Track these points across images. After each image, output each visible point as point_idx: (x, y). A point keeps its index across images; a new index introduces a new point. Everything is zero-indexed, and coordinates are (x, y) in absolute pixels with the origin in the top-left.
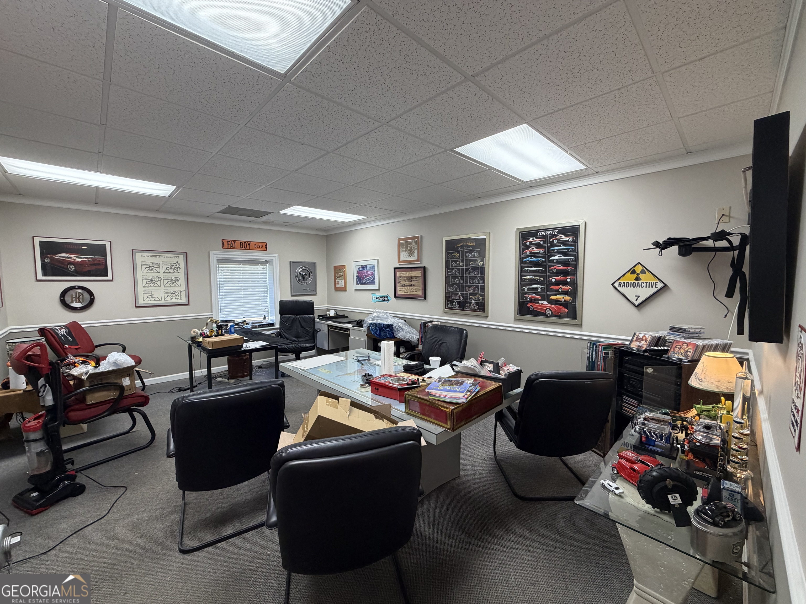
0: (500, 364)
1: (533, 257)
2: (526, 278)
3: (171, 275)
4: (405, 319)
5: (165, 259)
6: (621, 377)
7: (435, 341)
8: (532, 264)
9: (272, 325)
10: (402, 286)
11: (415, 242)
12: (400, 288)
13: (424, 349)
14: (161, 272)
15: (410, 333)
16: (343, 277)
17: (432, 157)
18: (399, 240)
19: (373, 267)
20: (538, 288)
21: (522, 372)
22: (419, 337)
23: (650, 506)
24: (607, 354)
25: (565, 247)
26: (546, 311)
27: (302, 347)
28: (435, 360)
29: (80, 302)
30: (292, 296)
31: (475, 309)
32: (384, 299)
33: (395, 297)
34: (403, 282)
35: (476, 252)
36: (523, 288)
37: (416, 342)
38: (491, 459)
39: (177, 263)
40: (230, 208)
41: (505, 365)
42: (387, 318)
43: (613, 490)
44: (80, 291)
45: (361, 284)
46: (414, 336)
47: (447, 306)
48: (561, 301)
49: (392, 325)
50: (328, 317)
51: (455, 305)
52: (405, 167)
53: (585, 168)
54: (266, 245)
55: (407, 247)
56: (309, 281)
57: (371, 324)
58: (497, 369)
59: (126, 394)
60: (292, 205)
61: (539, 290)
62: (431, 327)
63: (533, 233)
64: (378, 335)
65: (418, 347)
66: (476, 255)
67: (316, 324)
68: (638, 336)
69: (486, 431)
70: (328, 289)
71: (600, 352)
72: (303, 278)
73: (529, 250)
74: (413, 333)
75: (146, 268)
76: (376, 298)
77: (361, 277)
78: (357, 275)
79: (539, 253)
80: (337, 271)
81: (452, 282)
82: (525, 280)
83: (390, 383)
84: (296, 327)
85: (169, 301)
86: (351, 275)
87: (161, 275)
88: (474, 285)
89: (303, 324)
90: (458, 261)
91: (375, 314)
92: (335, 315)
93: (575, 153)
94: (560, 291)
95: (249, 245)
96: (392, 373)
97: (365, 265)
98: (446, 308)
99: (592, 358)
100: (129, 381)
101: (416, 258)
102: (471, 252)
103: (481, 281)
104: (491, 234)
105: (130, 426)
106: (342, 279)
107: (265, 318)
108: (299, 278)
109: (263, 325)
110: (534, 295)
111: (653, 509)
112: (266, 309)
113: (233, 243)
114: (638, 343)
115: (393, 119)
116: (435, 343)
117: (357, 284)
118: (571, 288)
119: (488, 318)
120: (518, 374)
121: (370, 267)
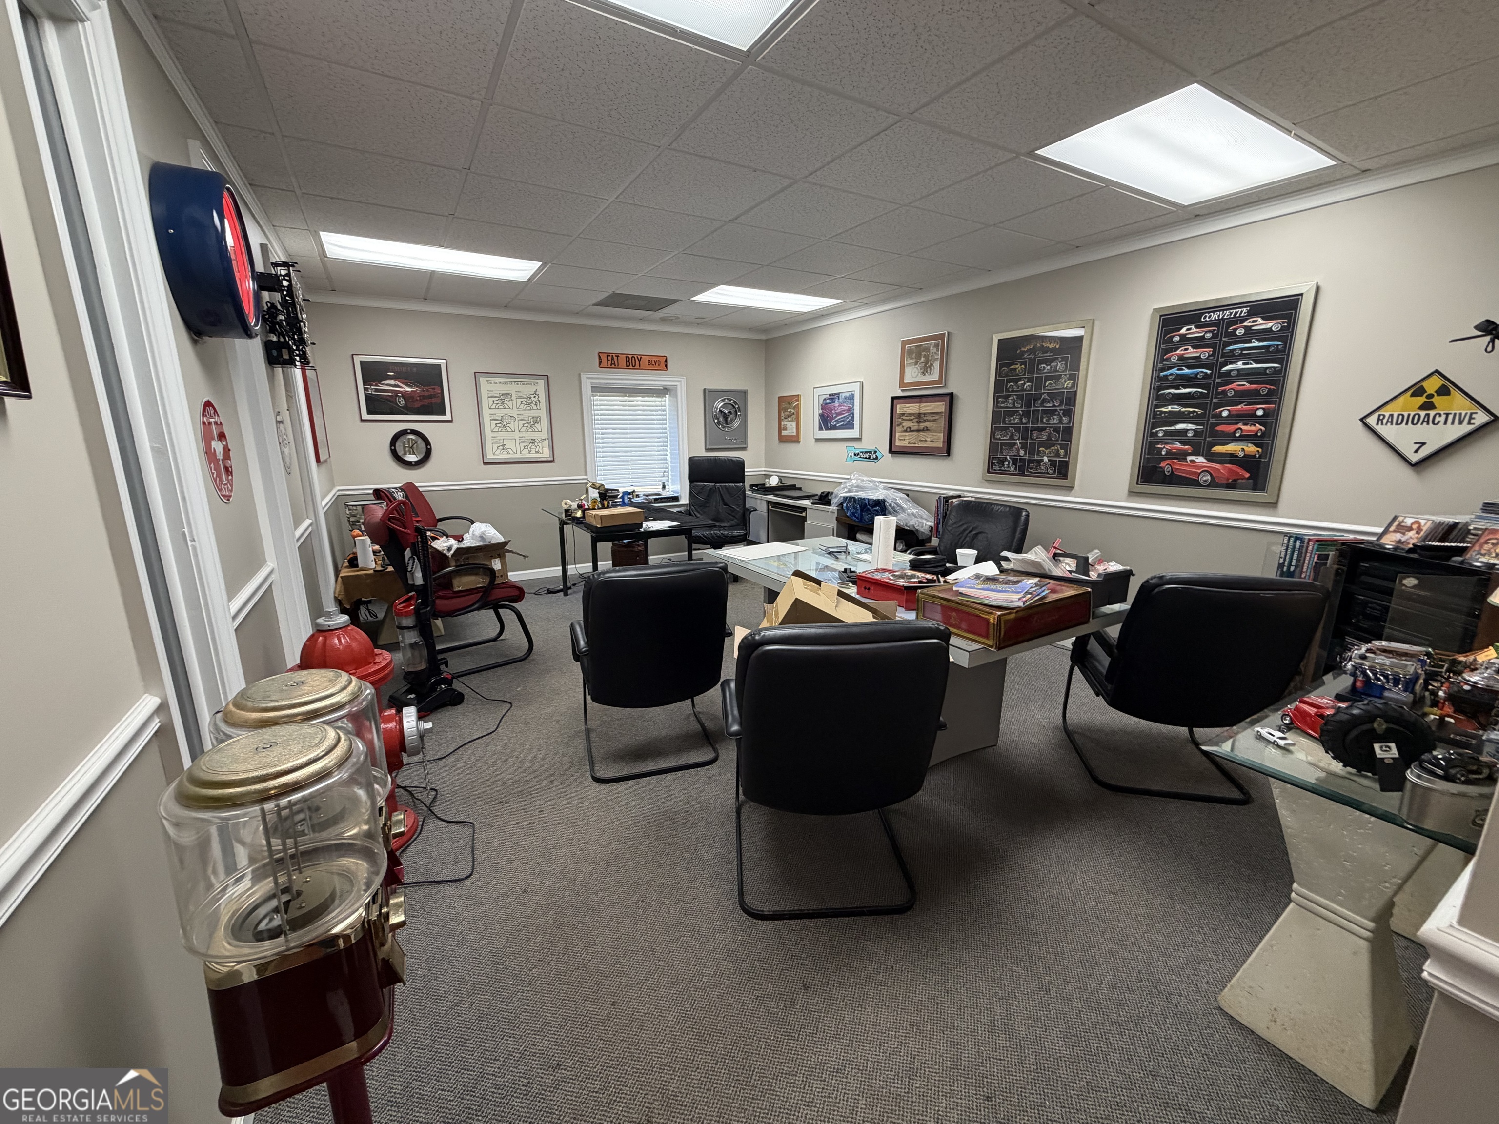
0: (1090, 560)
1: (1185, 366)
2: (1164, 409)
3: (529, 414)
4: (907, 492)
5: (520, 387)
6: (1347, 599)
7: (965, 530)
8: (1184, 381)
9: (676, 499)
10: (906, 431)
11: (937, 346)
12: (901, 436)
13: (942, 545)
14: (514, 409)
15: (916, 517)
16: (794, 416)
17: (989, 172)
18: (904, 343)
19: (852, 397)
20: (1188, 430)
21: (1133, 575)
22: (932, 524)
23: (1340, 765)
24: (1323, 558)
25: (1261, 344)
26: (1200, 476)
27: (727, 537)
28: (966, 555)
29: (414, 453)
30: (707, 450)
31: (1048, 473)
32: (871, 456)
33: (890, 451)
34: (906, 424)
35: (1060, 362)
36: (1154, 431)
37: (927, 532)
38: (1056, 728)
39: (535, 393)
40: (615, 295)
41: (1100, 561)
42: (876, 488)
43: (1275, 741)
44: (411, 436)
45: (827, 429)
46: (924, 521)
47: (992, 468)
48: (1237, 456)
49: (884, 501)
50: (767, 488)
51: (1009, 467)
52: (932, 196)
53: (1335, 163)
54: (666, 361)
55: (919, 357)
56: (736, 424)
57: (845, 498)
58: (1084, 565)
59: (498, 581)
60: (718, 285)
61: (1190, 434)
62: (959, 505)
63: (1192, 316)
64: (857, 518)
65: (930, 542)
66: (1060, 366)
67: (747, 498)
68: (1403, 522)
69: (1050, 688)
70: (767, 439)
71: (1308, 555)
72: (724, 419)
73: (1178, 352)
74: (922, 518)
75: (493, 401)
76: (855, 455)
77: (828, 416)
78: (821, 411)
79: (1199, 357)
80: (784, 405)
81: (1004, 422)
82: (1160, 414)
83: (890, 579)
84: (714, 504)
85: (526, 455)
86: (810, 413)
87: (514, 413)
88: (1051, 427)
89: (726, 497)
90: (1020, 381)
91: (854, 482)
92: (780, 484)
93: (1310, 132)
94: (1238, 435)
95: (639, 361)
96: (891, 568)
97: (836, 394)
98: (988, 472)
99: (1290, 565)
100: (499, 565)
101: (935, 376)
102: (1048, 362)
103: (1065, 419)
104: (1096, 323)
105: (498, 630)
106: (792, 421)
107: (664, 487)
108: (718, 419)
109: (661, 498)
110: (1178, 445)
111: (1344, 768)
112: (665, 472)
113: (615, 358)
114: (1398, 536)
115: (924, 107)
116: (965, 534)
117: (821, 429)
118: (1263, 428)
119: (1073, 491)
120: (1125, 576)
121: (845, 398)
